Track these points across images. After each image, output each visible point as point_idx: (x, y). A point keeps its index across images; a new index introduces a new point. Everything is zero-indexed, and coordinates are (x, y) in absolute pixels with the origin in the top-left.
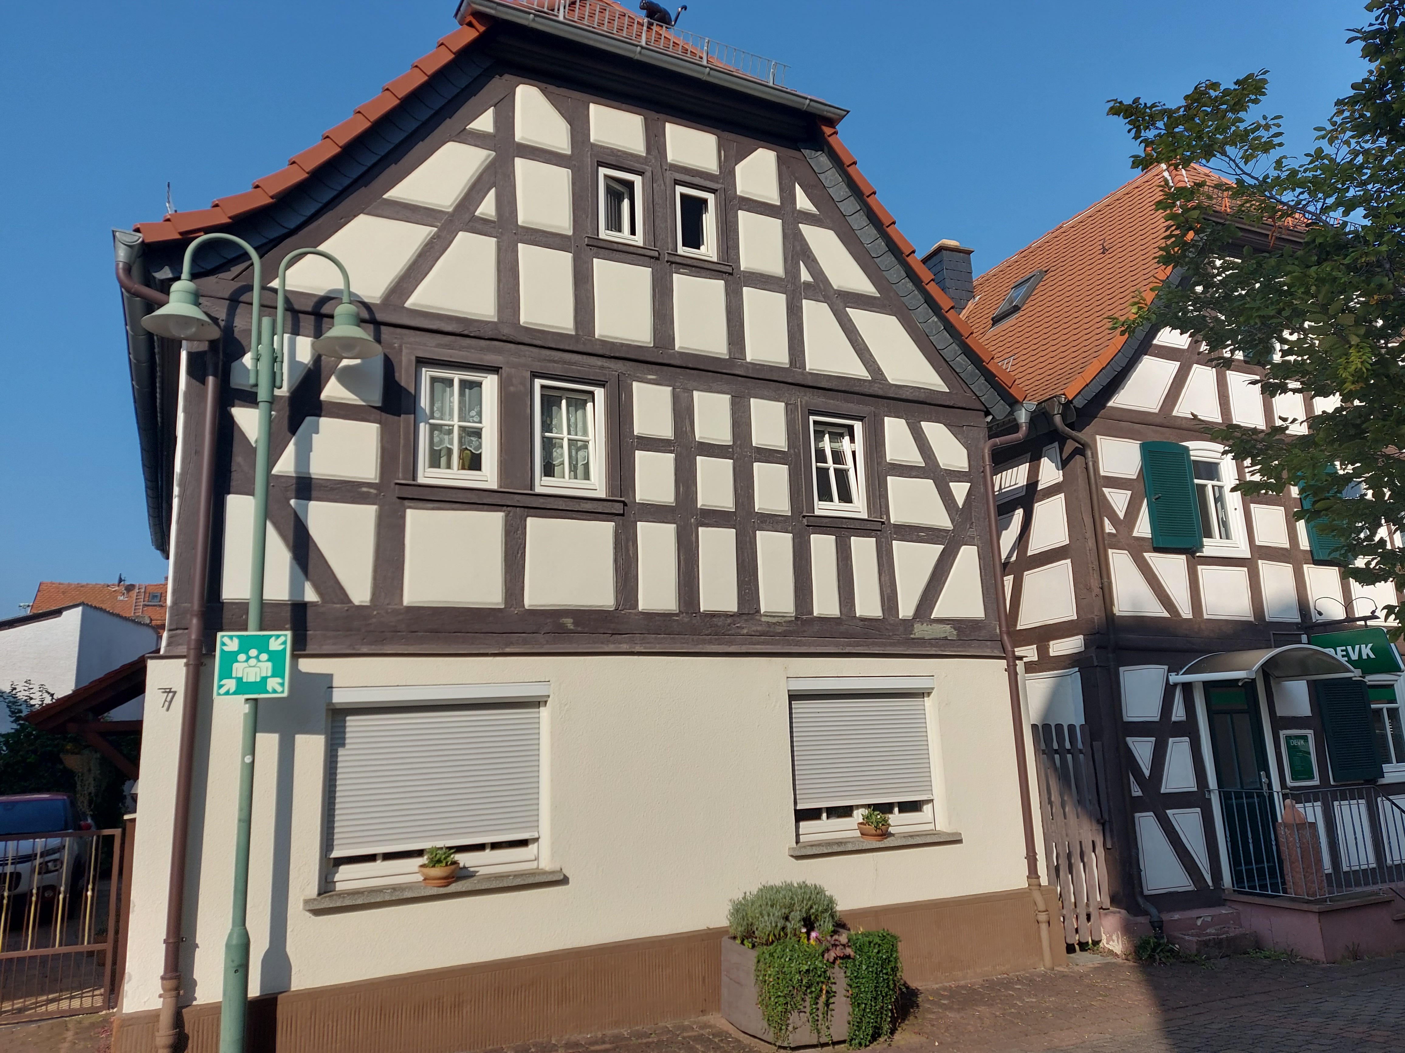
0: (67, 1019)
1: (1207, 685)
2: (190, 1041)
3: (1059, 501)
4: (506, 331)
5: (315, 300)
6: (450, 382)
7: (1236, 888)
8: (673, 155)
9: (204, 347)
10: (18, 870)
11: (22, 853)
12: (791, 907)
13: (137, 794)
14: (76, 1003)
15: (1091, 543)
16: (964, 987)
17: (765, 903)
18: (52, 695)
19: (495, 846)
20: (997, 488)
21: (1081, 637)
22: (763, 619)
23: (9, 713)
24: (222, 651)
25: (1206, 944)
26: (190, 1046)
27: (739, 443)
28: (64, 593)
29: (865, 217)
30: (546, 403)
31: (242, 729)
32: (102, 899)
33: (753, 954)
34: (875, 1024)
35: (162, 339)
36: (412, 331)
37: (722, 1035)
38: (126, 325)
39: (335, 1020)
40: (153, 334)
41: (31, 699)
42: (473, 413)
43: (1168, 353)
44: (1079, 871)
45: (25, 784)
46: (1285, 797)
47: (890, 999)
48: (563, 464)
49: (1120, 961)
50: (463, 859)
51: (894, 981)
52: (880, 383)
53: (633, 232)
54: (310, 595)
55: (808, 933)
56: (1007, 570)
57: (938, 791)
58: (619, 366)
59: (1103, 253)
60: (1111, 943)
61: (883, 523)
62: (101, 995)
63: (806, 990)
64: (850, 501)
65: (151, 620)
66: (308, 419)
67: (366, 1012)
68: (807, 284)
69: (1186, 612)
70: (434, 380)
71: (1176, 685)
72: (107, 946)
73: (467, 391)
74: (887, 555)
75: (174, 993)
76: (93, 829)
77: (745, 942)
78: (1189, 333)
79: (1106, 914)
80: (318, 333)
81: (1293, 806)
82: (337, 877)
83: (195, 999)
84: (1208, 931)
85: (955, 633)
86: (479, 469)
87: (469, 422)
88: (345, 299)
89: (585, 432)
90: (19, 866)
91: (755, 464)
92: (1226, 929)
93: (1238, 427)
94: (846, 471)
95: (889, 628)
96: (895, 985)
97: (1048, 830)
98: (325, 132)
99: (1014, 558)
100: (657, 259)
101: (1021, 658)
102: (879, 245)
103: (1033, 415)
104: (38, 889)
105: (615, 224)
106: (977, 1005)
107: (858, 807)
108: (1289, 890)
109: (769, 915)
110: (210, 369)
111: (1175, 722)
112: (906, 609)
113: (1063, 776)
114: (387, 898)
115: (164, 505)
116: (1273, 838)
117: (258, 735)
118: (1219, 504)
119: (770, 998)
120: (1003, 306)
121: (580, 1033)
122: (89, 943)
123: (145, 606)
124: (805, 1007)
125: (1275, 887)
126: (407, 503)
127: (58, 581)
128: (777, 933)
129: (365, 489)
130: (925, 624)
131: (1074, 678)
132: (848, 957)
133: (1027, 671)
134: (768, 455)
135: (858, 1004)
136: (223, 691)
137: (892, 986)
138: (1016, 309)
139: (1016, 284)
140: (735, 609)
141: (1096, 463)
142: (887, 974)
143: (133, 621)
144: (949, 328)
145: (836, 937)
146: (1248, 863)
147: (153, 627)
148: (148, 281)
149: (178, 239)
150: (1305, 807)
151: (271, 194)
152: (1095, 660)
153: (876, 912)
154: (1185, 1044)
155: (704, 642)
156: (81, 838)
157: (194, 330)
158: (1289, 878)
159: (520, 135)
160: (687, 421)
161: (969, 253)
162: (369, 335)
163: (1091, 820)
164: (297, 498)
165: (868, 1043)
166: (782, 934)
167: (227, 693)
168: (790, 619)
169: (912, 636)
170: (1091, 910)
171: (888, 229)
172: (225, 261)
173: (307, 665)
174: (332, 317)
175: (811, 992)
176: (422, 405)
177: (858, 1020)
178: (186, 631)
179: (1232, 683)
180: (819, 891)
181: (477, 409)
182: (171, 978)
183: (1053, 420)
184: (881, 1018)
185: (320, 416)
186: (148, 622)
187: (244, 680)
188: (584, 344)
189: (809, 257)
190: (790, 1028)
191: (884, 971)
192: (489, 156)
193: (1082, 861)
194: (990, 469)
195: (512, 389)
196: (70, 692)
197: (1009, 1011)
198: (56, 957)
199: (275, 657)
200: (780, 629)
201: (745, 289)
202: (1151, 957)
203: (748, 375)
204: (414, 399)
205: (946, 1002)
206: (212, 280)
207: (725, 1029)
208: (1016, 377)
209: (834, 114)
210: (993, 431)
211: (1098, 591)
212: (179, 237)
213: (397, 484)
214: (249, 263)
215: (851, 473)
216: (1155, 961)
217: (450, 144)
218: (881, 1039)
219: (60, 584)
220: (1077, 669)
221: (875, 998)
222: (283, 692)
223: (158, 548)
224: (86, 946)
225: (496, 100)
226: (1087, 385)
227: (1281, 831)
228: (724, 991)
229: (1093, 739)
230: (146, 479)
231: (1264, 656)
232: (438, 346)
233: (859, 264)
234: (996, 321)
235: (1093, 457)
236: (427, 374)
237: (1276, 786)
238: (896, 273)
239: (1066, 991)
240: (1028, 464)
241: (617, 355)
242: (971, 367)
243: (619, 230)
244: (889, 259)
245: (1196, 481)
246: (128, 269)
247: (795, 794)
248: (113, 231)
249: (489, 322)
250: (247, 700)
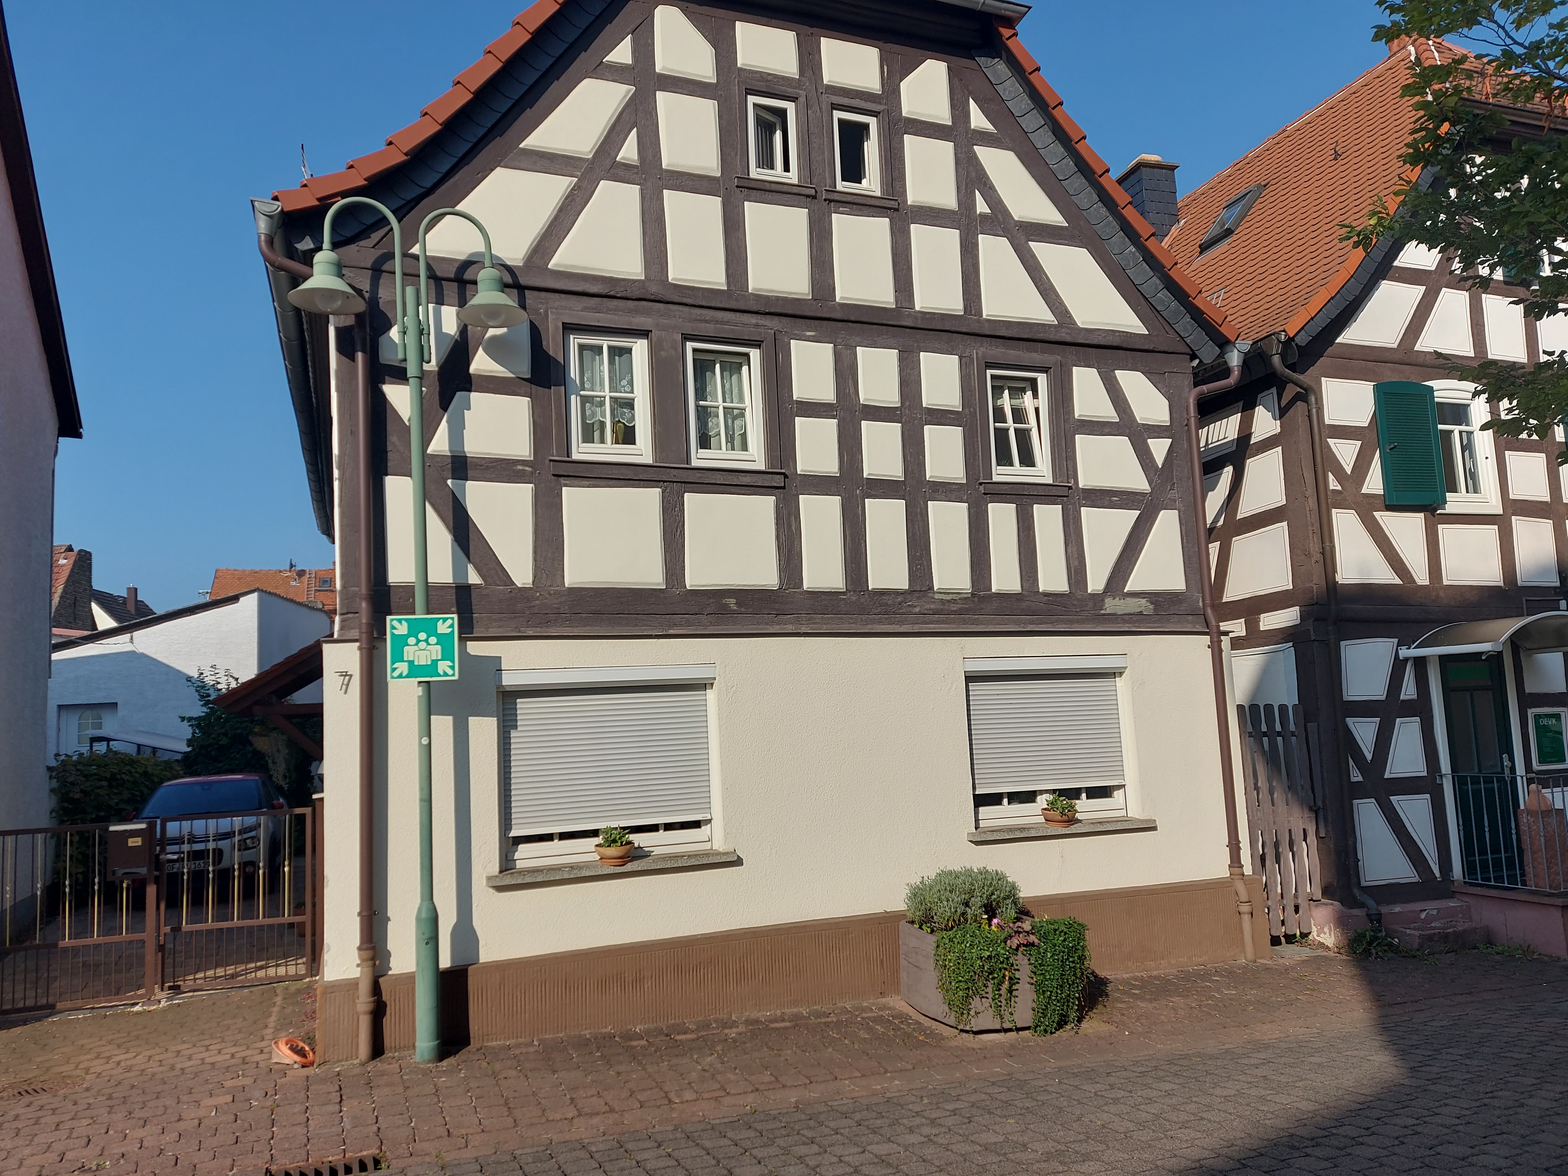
0: (275, 985)
1: (1444, 659)
2: (388, 1009)
3: (1275, 455)
4: (654, 289)
5: (456, 265)
6: (599, 349)
7: (1467, 880)
8: (830, 75)
9: (350, 321)
10: (219, 847)
11: (222, 830)
12: (971, 893)
13: (322, 775)
14: (282, 971)
15: (1312, 502)
16: (1156, 978)
17: (943, 888)
18: (237, 679)
19: (669, 827)
20: (1202, 444)
21: (1297, 608)
22: (937, 596)
23: (198, 697)
24: (393, 634)
25: (1430, 938)
26: (388, 1012)
27: (907, 404)
28: (239, 579)
29: (1050, 133)
30: (699, 369)
31: (417, 712)
32: (298, 875)
33: (932, 939)
34: (1061, 1012)
35: (309, 314)
36: (557, 295)
37: (904, 1018)
38: (274, 301)
39: (523, 992)
40: (300, 310)
41: (219, 683)
42: (624, 382)
43: (1412, 276)
44: (1287, 859)
45: (219, 765)
46: (1530, 781)
47: (1077, 987)
48: (720, 435)
49: (1331, 954)
50: (638, 839)
51: (1081, 969)
52: (1067, 328)
53: (787, 168)
54: (474, 578)
55: (990, 920)
56: (1213, 536)
57: (1131, 776)
58: (774, 323)
59: (1335, 159)
60: (1322, 935)
61: (1070, 488)
62: (304, 963)
63: (988, 976)
64: (1033, 465)
65: (324, 605)
66: (459, 394)
67: (552, 984)
68: (983, 216)
69: (1422, 577)
70: (582, 348)
71: (1406, 660)
72: (306, 918)
73: (617, 358)
74: (1074, 523)
75: (371, 963)
76: (286, 808)
77: (924, 927)
78: (1439, 248)
79: (1316, 906)
80: (462, 302)
81: (1539, 792)
82: (517, 856)
83: (390, 969)
84: (1433, 925)
85: (1151, 607)
86: (633, 442)
87: (621, 392)
88: (487, 263)
89: (741, 399)
90: (220, 843)
91: (926, 427)
92: (1453, 923)
93: (1494, 362)
94: (1028, 431)
95: (1075, 603)
96: (1083, 974)
97: (1253, 817)
98: (455, 76)
99: (1221, 523)
100: (814, 197)
101: (1226, 633)
102: (1067, 165)
103: (1249, 356)
104: (239, 864)
105: (767, 161)
106: (1171, 996)
107: (1042, 792)
108: (1528, 883)
109: (948, 901)
110: (359, 345)
111: (1403, 701)
112: (1096, 582)
113: (1272, 760)
114: (566, 876)
115: (326, 489)
116: (1513, 825)
117: (432, 717)
118: (1467, 453)
119: (951, 983)
120: (1214, 230)
121: (759, 1011)
122: (289, 916)
123: (316, 591)
124: (987, 993)
125: (1512, 879)
126: (562, 480)
127: (233, 568)
128: (956, 918)
129: (520, 467)
130: (1117, 599)
131: (1287, 653)
132: (1033, 944)
133: (1233, 648)
134: (940, 417)
135: (1043, 991)
136: (396, 674)
137: (1079, 975)
138: (1229, 232)
139: (1229, 202)
140: (907, 587)
141: (1320, 409)
142: (1073, 962)
143: (307, 606)
144: (1150, 259)
145: (1019, 924)
146: (1482, 852)
147: (325, 612)
148: (291, 253)
149: (316, 206)
150: (1552, 793)
151: (405, 151)
152: (1312, 633)
153: (1062, 899)
154: (1402, 1041)
155: (873, 622)
156: (275, 816)
157: (339, 303)
158: (1529, 869)
159: (661, 65)
160: (850, 381)
161: (1173, 168)
162: (514, 301)
163: (1302, 808)
164: (453, 478)
165: (1053, 1030)
166: (962, 919)
167: (400, 676)
168: (966, 596)
169: (1103, 612)
170: (1300, 901)
171: (1077, 146)
172: (365, 226)
173: (475, 648)
174: (475, 283)
175: (994, 978)
176: (572, 375)
177: (1043, 1007)
178: (357, 615)
179: (1477, 655)
180: (1000, 877)
181: (628, 378)
182: (366, 949)
183: (1270, 360)
184: (1068, 1006)
185: (470, 391)
186: (321, 607)
187: (416, 663)
188: (737, 300)
189: (985, 184)
190: (972, 1013)
191: (1071, 959)
192: (629, 91)
193: (1292, 850)
194: (1195, 420)
195: (663, 354)
196: (253, 676)
197: (1206, 1002)
198: (261, 928)
199: (443, 640)
200: (954, 607)
201: (912, 226)
202: (1367, 952)
203: (917, 326)
204: (563, 369)
205: (1136, 992)
206: (353, 248)
207: (905, 1011)
208: (1228, 313)
209: (1013, 12)
210: (1200, 377)
211: (1319, 557)
212: (317, 203)
213: (551, 460)
214: (388, 228)
215: (1034, 433)
216: (1370, 955)
217: (586, 82)
218: (1068, 1027)
219: (234, 570)
220: (1291, 644)
221: (1061, 986)
222: (453, 675)
223: (324, 533)
224: (287, 917)
225: (633, 27)
226: (1312, 319)
227: (1524, 819)
228: (903, 975)
229: (1307, 720)
230: (306, 462)
231: (1513, 625)
232: (584, 309)
233: (1043, 189)
234: (1204, 248)
235: (1317, 403)
236: (575, 341)
237: (1520, 769)
238: (1087, 197)
239: (1269, 983)
240: (1239, 414)
241: (772, 310)
242: (1175, 304)
243: (772, 167)
244: (1079, 182)
245: (1440, 427)
246: (270, 241)
247: (973, 779)
248: (252, 201)
249: (636, 281)
250: (420, 682)
